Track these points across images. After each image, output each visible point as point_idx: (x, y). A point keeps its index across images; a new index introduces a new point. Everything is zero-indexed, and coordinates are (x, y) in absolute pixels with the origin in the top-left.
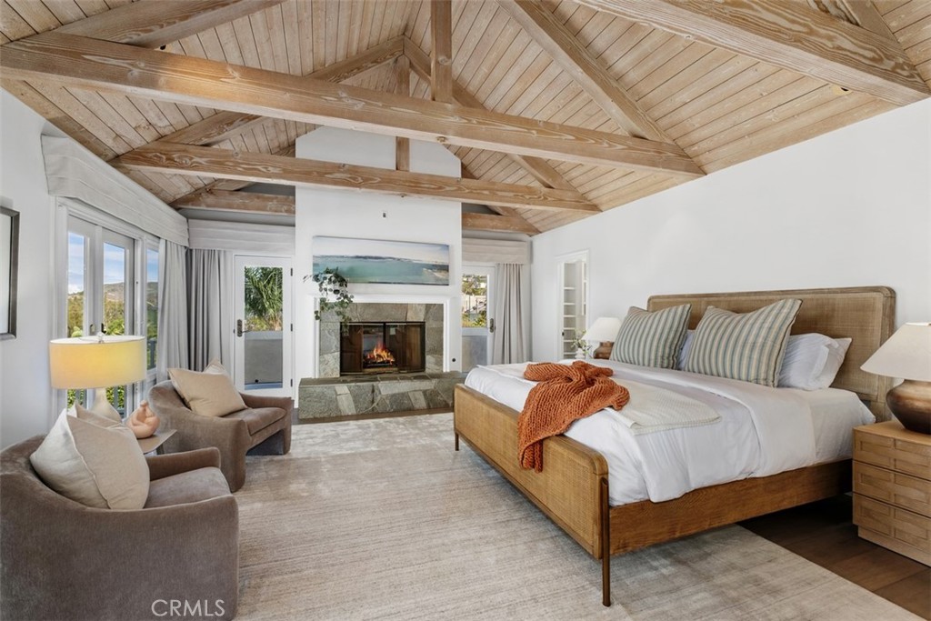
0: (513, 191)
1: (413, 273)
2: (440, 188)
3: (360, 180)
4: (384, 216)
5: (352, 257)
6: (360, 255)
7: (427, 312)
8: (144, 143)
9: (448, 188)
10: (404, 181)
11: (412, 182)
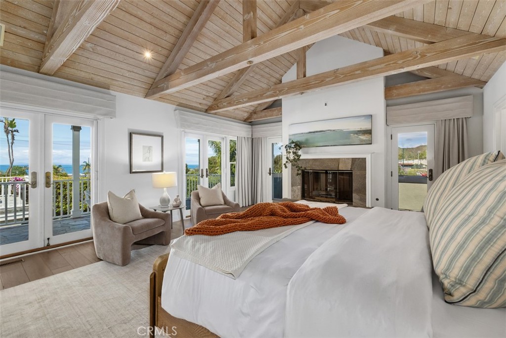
0: (384, 63)
1: (345, 138)
2: (322, 81)
3: (278, 92)
4: (326, 105)
5: (307, 133)
6: (311, 131)
7: (353, 164)
8: (211, 103)
9: (327, 80)
10: (300, 85)
11: (304, 84)
